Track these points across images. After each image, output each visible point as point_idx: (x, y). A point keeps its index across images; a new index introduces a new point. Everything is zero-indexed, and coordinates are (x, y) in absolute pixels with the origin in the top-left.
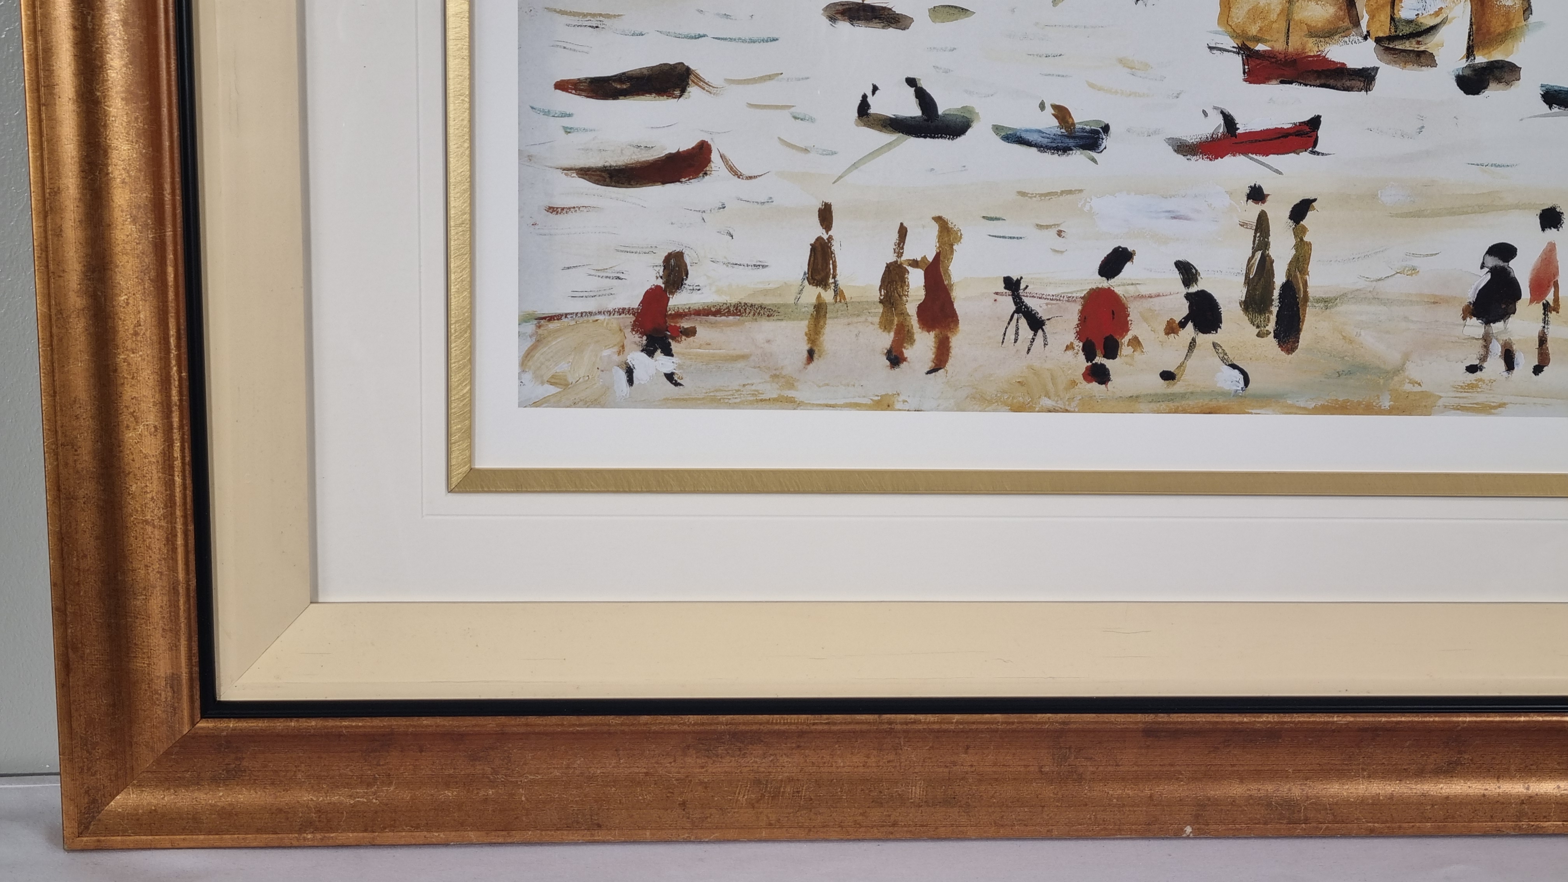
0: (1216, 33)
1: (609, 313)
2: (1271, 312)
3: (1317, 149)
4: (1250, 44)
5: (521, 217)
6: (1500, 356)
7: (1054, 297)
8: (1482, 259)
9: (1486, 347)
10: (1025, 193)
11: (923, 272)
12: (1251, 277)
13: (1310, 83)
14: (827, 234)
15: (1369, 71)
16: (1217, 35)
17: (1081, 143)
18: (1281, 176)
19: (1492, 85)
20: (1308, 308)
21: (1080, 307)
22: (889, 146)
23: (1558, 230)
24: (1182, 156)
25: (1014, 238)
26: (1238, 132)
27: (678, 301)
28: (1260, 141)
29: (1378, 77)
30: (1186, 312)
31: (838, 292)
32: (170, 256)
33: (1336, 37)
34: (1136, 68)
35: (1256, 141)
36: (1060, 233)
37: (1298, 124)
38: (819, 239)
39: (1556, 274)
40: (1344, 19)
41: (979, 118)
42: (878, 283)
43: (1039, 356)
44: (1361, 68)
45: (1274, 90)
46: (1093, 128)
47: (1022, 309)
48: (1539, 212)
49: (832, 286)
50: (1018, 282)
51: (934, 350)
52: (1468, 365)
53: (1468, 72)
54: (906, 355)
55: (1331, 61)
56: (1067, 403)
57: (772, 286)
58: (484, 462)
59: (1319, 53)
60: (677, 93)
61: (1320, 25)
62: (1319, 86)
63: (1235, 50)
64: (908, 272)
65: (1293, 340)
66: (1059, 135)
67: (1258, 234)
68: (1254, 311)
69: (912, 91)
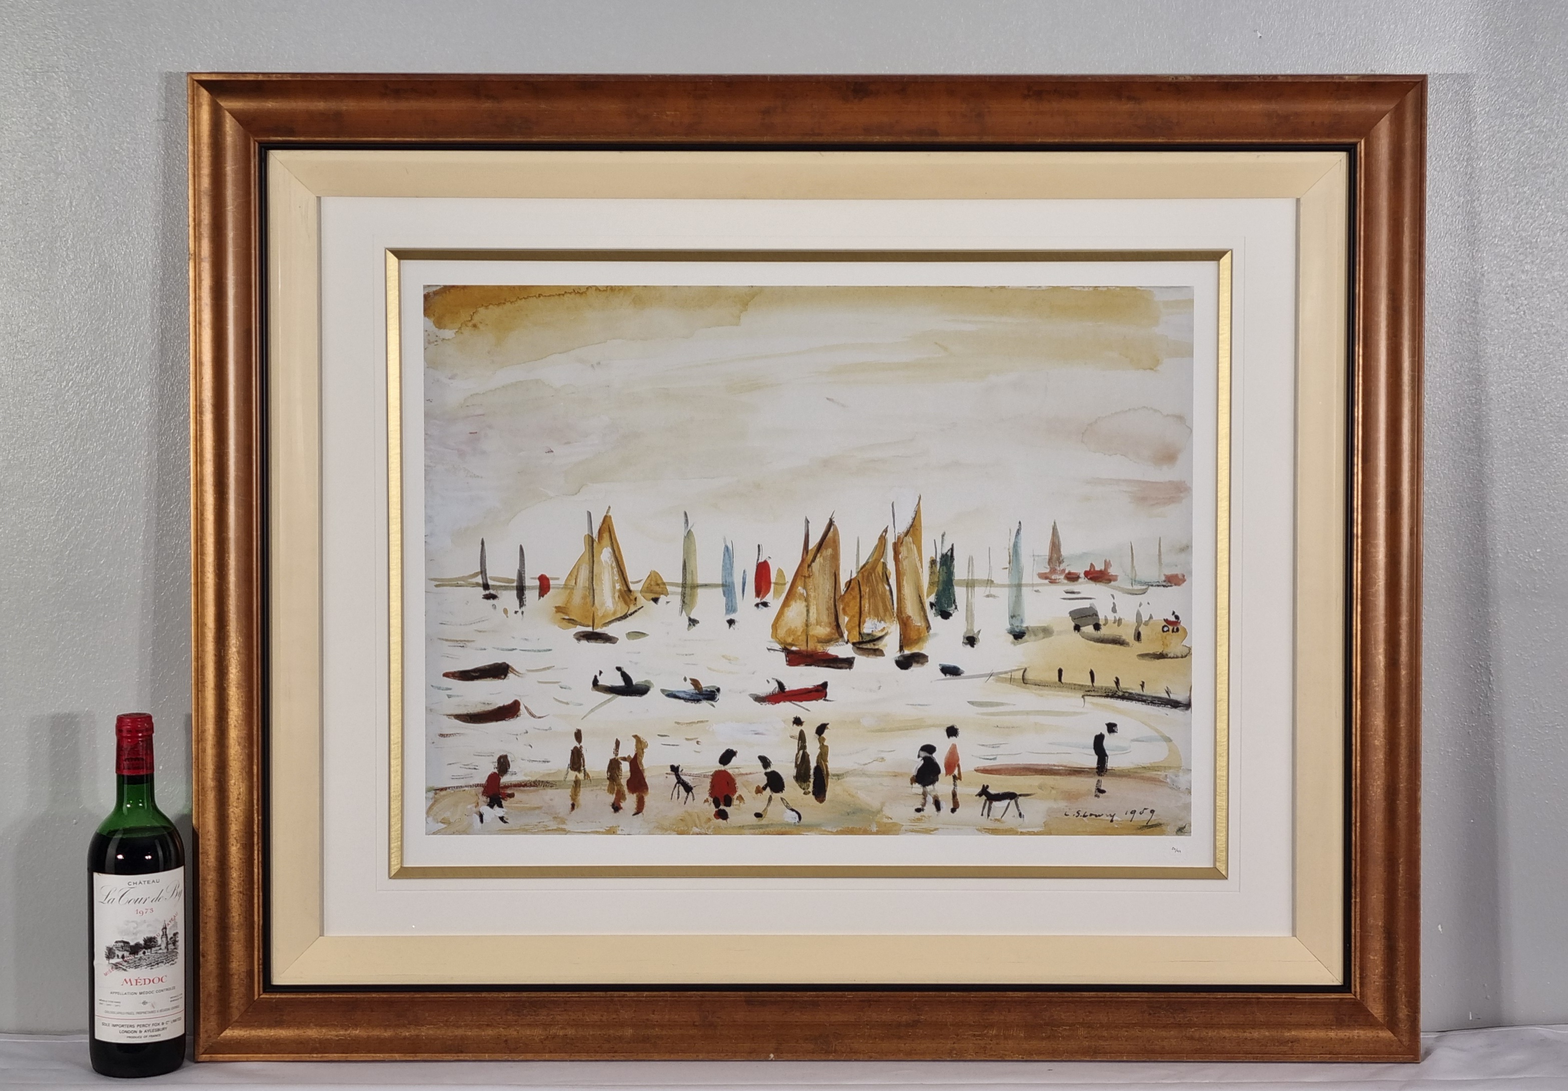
0: (770, 642)
1: (471, 786)
2: (810, 781)
3: (827, 698)
4: (788, 647)
5: (427, 739)
6: (932, 803)
9: (925, 799)
11: (629, 763)
12: (798, 763)
13: (820, 665)
14: (580, 745)
15: (850, 659)
19: (914, 665)
20: (829, 779)
21: (710, 780)
22: (609, 700)
23: (957, 737)
24: (758, 703)
27: (505, 780)
28: (797, 695)
30: (766, 782)
31: (586, 774)
32: (255, 761)
33: (832, 643)
35: (795, 694)
36: (698, 743)
37: (816, 686)
38: (575, 748)
39: (958, 760)
40: (835, 633)
42: (606, 769)
44: (846, 657)
45: (802, 669)
47: (680, 781)
48: (945, 728)
49: (583, 771)
50: (678, 767)
51: (636, 803)
52: (916, 808)
53: (901, 659)
54: (622, 806)
55: (830, 654)
56: (707, 830)
57: (552, 772)
58: (408, 864)
59: (824, 650)
60: (503, 677)
61: (823, 637)
62: (825, 667)
63: (781, 650)
64: (621, 763)
65: (823, 796)
67: (800, 742)
68: (801, 781)
69: (619, 673)
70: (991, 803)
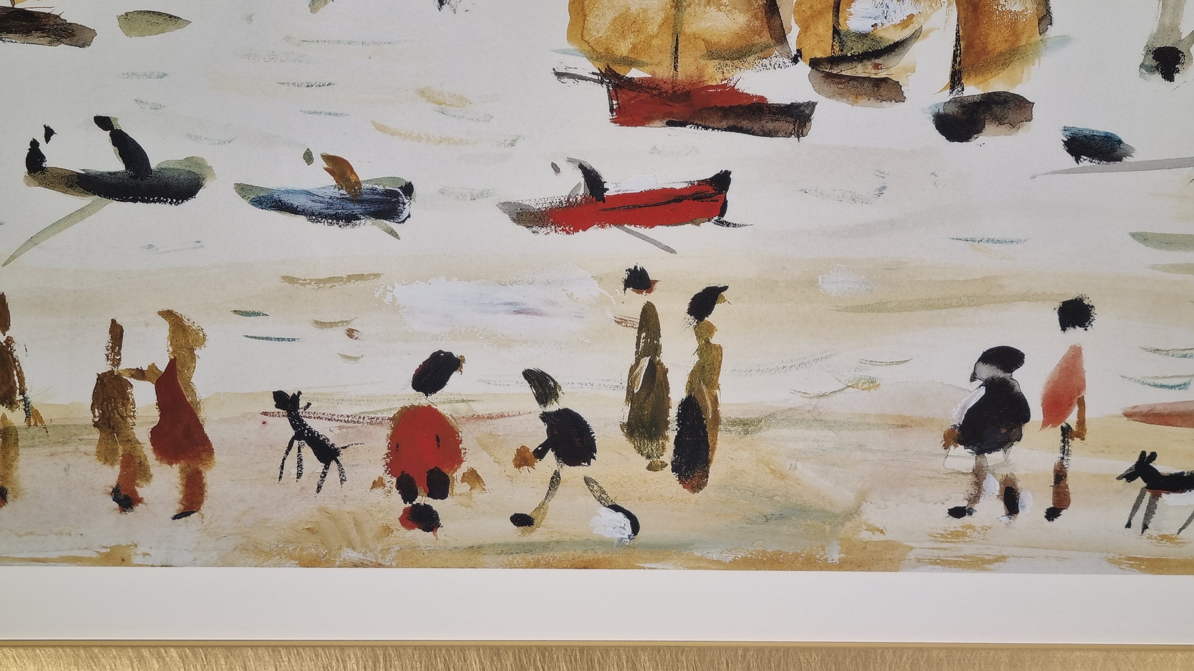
0: (565, 52)
2: (666, 438)
3: (726, 218)
4: (620, 70)
6: (998, 496)
7: (350, 419)
8: (973, 368)
9: (978, 484)
10: (293, 278)
11: (154, 386)
12: (636, 391)
13: (712, 125)
14: (4, 335)
15: (802, 109)
16: (567, 55)
17: (372, 210)
18: (673, 254)
19: (990, 128)
20: (719, 433)
21: (389, 432)
22: (82, 213)
23: (1086, 330)
24: (525, 228)
25: (283, 339)
26: (607, 194)
28: (640, 207)
29: (815, 116)
30: (543, 437)
31: (29, 411)
33: (750, 59)
34: (448, 103)
35: (634, 207)
36: (351, 333)
37: (696, 183)
39: (1081, 387)
40: (762, 32)
41: (213, 174)
42: (88, 400)
43: (334, 495)
44: (789, 103)
45: (657, 136)
46: (388, 188)
47: (303, 434)
48: (1058, 305)
49: (22, 405)
50: (296, 398)
51: (181, 488)
52: (952, 507)
53: (953, 109)
54: (141, 495)
55: (743, 93)
56: (380, 555)
59: (725, 82)
61: (724, 41)
62: (726, 130)
63: (596, 77)
64: (131, 386)
65: (700, 474)
66: (338, 198)
67: (644, 335)
68: (642, 436)
69: (106, 135)
70: (1156, 497)
